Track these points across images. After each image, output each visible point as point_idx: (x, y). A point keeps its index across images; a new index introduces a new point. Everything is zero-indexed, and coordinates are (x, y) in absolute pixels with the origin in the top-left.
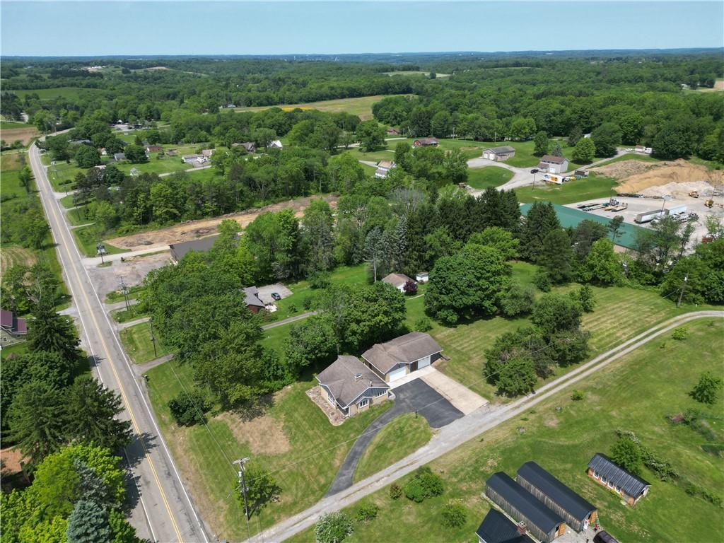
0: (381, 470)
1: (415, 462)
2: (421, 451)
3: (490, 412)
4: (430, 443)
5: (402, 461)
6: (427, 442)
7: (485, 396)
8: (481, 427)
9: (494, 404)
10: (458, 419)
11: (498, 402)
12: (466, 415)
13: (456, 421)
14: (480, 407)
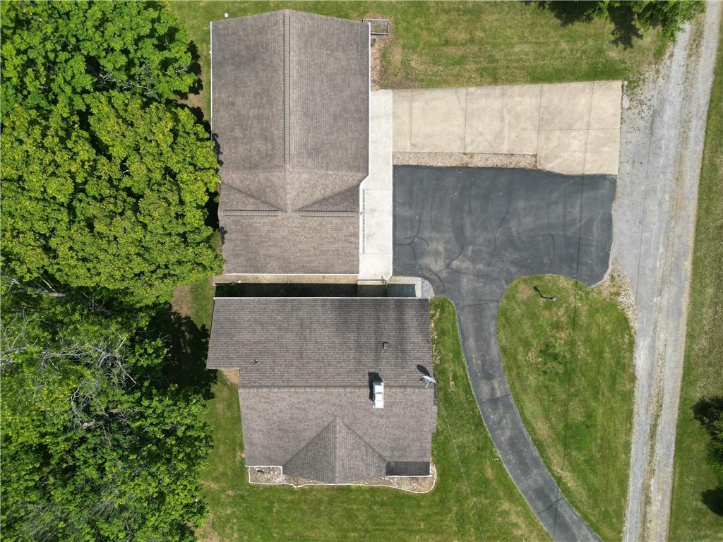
0: (627, 476)
1: (660, 396)
2: (641, 360)
3: (656, 114)
4: (635, 325)
5: (636, 419)
6: (628, 328)
7: (600, 72)
8: (679, 179)
9: (644, 80)
10: (613, 205)
11: (646, 65)
12: (616, 176)
13: (613, 213)
14: (622, 118)
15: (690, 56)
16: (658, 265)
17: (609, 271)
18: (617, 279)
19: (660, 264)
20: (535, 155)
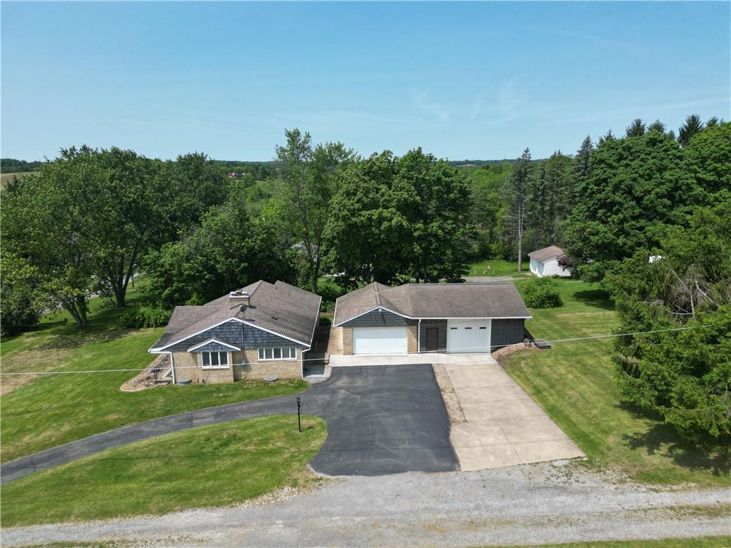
6: (242, 500)
7: (583, 438)
9: (600, 471)
10: (420, 472)
11: (621, 468)
12: (460, 470)
13: (409, 473)
14: (538, 463)
15: (671, 508)
16: (334, 518)
17: (329, 477)
18: (317, 484)
19: (336, 520)
20: (466, 421)
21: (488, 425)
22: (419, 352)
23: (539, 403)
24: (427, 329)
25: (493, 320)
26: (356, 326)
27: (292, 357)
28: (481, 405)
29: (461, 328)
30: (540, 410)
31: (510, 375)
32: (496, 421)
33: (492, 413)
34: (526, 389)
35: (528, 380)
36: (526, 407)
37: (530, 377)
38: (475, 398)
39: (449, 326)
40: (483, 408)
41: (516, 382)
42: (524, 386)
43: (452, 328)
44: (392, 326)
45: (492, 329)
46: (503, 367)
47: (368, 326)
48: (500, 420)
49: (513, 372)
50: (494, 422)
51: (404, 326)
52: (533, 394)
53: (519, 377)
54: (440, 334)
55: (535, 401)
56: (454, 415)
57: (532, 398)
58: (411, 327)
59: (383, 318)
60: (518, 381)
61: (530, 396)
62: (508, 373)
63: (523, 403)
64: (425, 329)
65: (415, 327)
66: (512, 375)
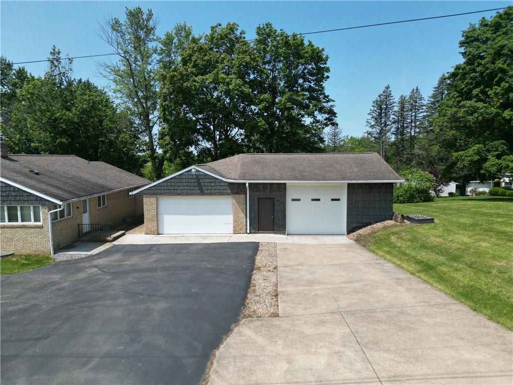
20: (276, 315)
21: (323, 323)
22: (248, 232)
23: (435, 284)
24: (259, 199)
25: (349, 184)
26: (161, 194)
27: (35, 221)
28: (317, 287)
29: (306, 198)
30: (442, 295)
31: (374, 252)
32: (341, 315)
33: (336, 300)
34: (405, 266)
35: (405, 254)
36: (409, 290)
37: (407, 251)
38: (309, 277)
39: (290, 195)
40: (319, 292)
41: (385, 259)
42: (398, 262)
43: (293, 200)
44: (211, 194)
45: (348, 201)
46: (364, 246)
47: (178, 194)
48: (353, 313)
49: (379, 248)
50: (338, 317)
51: (228, 194)
52: (419, 272)
53: (389, 253)
54: (276, 207)
55: (425, 282)
56: (258, 303)
57: (419, 277)
58: (237, 196)
59: (199, 184)
60: (388, 257)
61: (412, 274)
62: (370, 251)
63: (401, 285)
64: (256, 198)
65: (242, 196)
66: (376, 251)
